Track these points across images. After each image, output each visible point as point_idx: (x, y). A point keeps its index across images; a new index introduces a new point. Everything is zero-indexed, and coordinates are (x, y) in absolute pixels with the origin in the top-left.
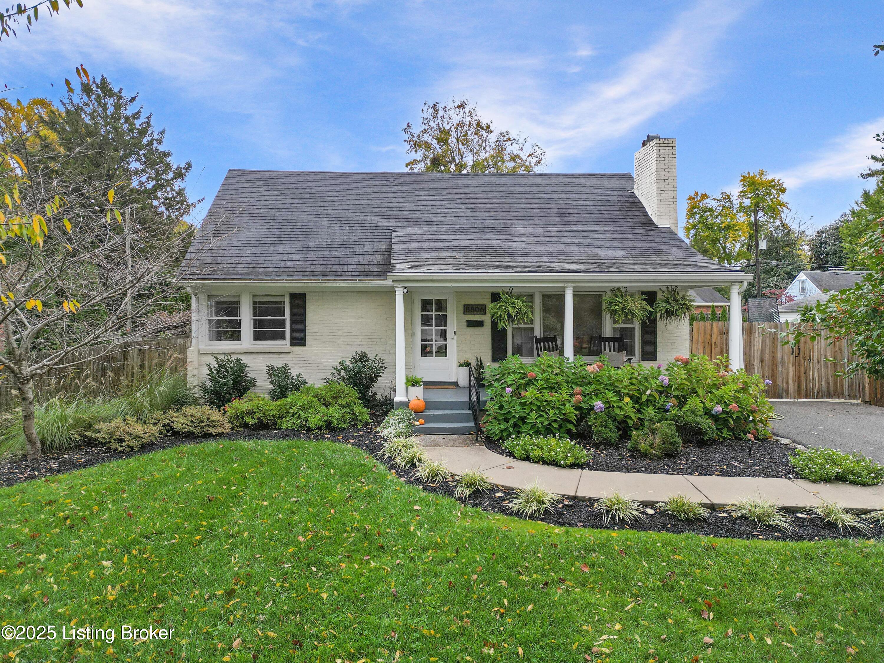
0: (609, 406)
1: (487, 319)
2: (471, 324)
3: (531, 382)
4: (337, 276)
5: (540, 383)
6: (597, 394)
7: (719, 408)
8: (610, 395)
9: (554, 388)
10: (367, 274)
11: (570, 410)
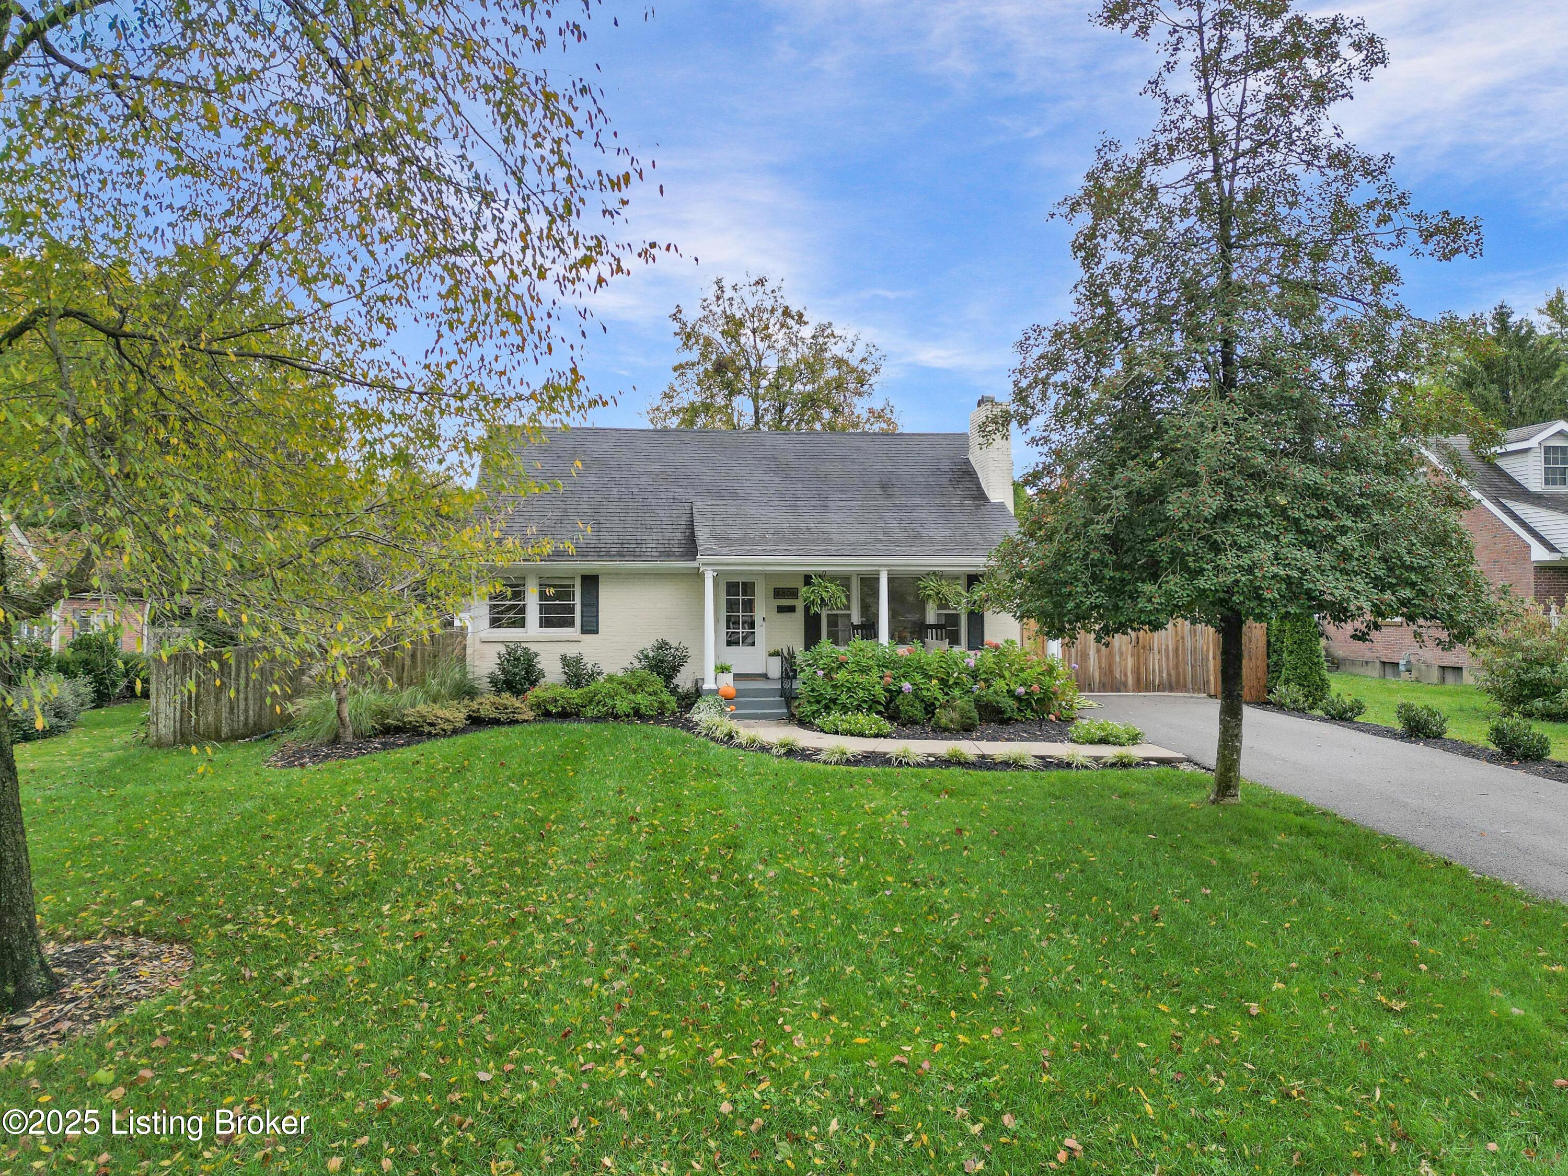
0: (917, 688)
1: (800, 604)
2: (781, 609)
3: (841, 665)
4: (636, 556)
5: (850, 666)
6: (905, 676)
7: (1021, 690)
8: (918, 678)
9: (865, 670)
10: (667, 555)
11: (878, 690)
